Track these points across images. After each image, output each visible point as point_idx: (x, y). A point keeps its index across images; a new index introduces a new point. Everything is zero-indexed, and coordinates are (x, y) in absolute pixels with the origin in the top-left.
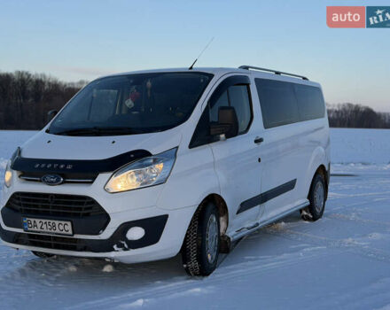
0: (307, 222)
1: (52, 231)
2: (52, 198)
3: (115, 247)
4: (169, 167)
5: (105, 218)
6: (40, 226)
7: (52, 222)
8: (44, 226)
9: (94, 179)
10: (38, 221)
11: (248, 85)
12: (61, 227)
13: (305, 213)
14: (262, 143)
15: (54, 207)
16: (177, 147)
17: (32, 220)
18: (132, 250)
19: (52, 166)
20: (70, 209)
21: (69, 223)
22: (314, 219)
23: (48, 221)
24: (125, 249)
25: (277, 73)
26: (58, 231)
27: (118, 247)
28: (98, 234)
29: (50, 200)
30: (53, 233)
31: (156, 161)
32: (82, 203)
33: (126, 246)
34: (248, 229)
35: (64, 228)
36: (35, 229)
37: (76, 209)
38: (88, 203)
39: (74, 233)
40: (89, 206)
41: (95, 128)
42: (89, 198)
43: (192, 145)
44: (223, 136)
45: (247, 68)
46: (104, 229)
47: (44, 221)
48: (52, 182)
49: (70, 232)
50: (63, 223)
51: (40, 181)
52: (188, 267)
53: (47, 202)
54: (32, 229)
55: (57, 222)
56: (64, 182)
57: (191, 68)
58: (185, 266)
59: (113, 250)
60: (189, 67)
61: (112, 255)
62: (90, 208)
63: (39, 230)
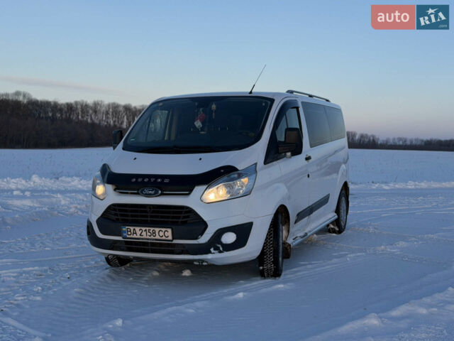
0: (334, 234)
1: (152, 237)
2: (150, 208)
3: (212, 250)
4: (252, 181)
5: (203, 225)
6: (140, 233)
7: (152, 229)
8: (144, 233)
9: (191, 191)
10: (137, 229)
11: (297, 108)
12: (161, 234)
13: (332, 226)
14: (310, 161)
15: (152, 217)
16: (256, 164)
17: (132, 228)
18: (225, 253)
19: (150, 180)
20: (168, 217)
21: (170, 230)
22: (340, 232)
23: (147, 229)
24: (220, 252)
25: (311, 96)
26: (157, 237)
27: (215, 249)
28: (197, 238)
29: (149, 210)
30: (153, 240)
31: (240, 176)
32: (181, 213)
33: (221, 249)
34: (301, 237)
35: (165, 234)
36: (135, 236)
37: (173, 217)
38: (186, 212)
39: (173, 238)
40: (186, 215)
41: (175, 147)
42: (188, 208)
43: (266, 162)
44: (289, 154)
45: (291, 92)
46: (202, 234)
47: (144, 229)
48: (150, 194)
49: (170, 238)
50: (164, 230)
51: (138, 194)
52: (263, 269)
53: (146, 212)
54: (132, 236)
55: (157, 230)
56: (162, 194)
57: (251, 93)
58: (261, 268)
59: (210, 252)
60: (249, 91)
61: (209, 256)
62: (188, 217)
63: (138, 236)
